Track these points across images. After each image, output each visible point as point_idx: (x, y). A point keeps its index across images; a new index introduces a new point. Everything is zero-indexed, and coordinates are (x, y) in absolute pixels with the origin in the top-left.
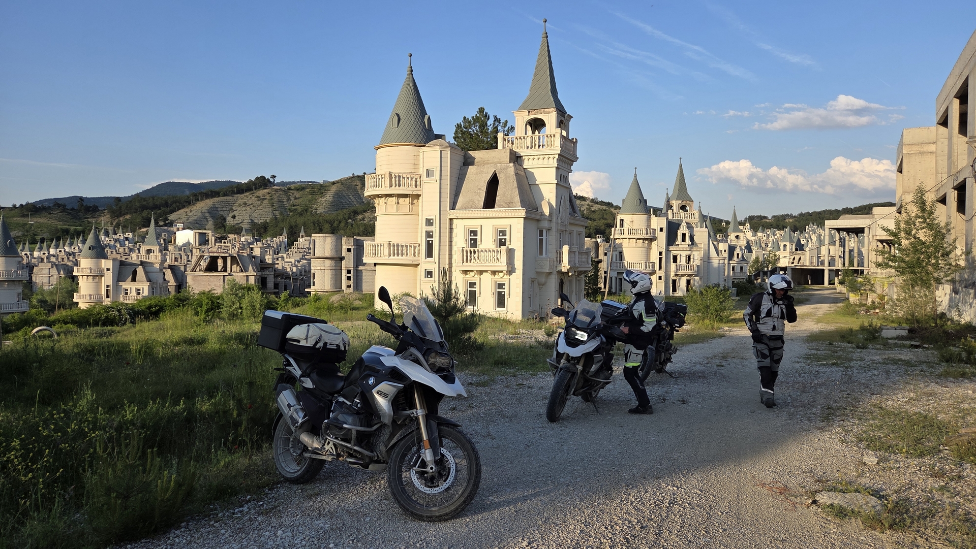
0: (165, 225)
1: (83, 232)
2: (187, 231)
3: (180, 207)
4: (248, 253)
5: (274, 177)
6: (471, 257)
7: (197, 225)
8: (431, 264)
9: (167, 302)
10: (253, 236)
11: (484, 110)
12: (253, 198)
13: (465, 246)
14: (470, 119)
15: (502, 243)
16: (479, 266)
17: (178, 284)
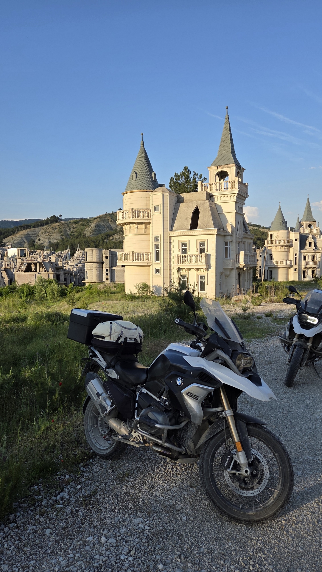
0: (1, 245)
2: (14, 248)
3: (9, 235)
4: (49, 261)
5: (61, 216)
6: (183, 260)
7: (19, 245)
8: (158, 265)
9: (4, 290)
10: (51, 251)
11: (188, 168)
12: (50, 228)
13: (179, 253)
14: (179, 174)
15: (202, 251)
16: (188, 265)
17: (10, 279)
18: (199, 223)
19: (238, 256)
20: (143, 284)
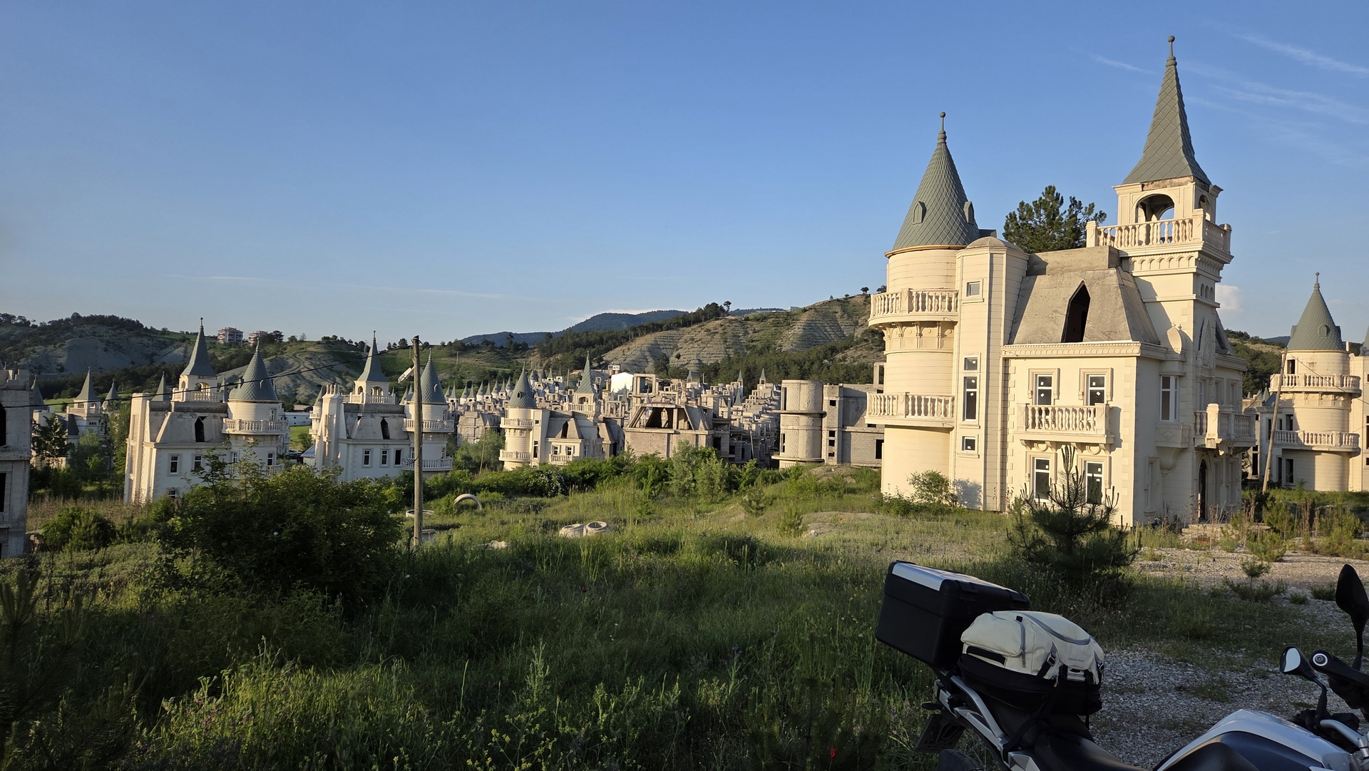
0: (600, 367)
1: (511, 375)
2: (625, 374)
3: (617, 344)
4: (698, 404)
5: (728, 303)
6: (1040, 419)
7: (635, 367)
8: (973, 429)
9: (603, 467)
11: (1054, 189)
12: (702, 332)
13: (1029, 401)
14: (1031, 205)
15: (1096, 398)
16: (1055, 434)
17: (613, 442)
18: (1087, 325)
19: (1201, 419)
20: (929, 475)
